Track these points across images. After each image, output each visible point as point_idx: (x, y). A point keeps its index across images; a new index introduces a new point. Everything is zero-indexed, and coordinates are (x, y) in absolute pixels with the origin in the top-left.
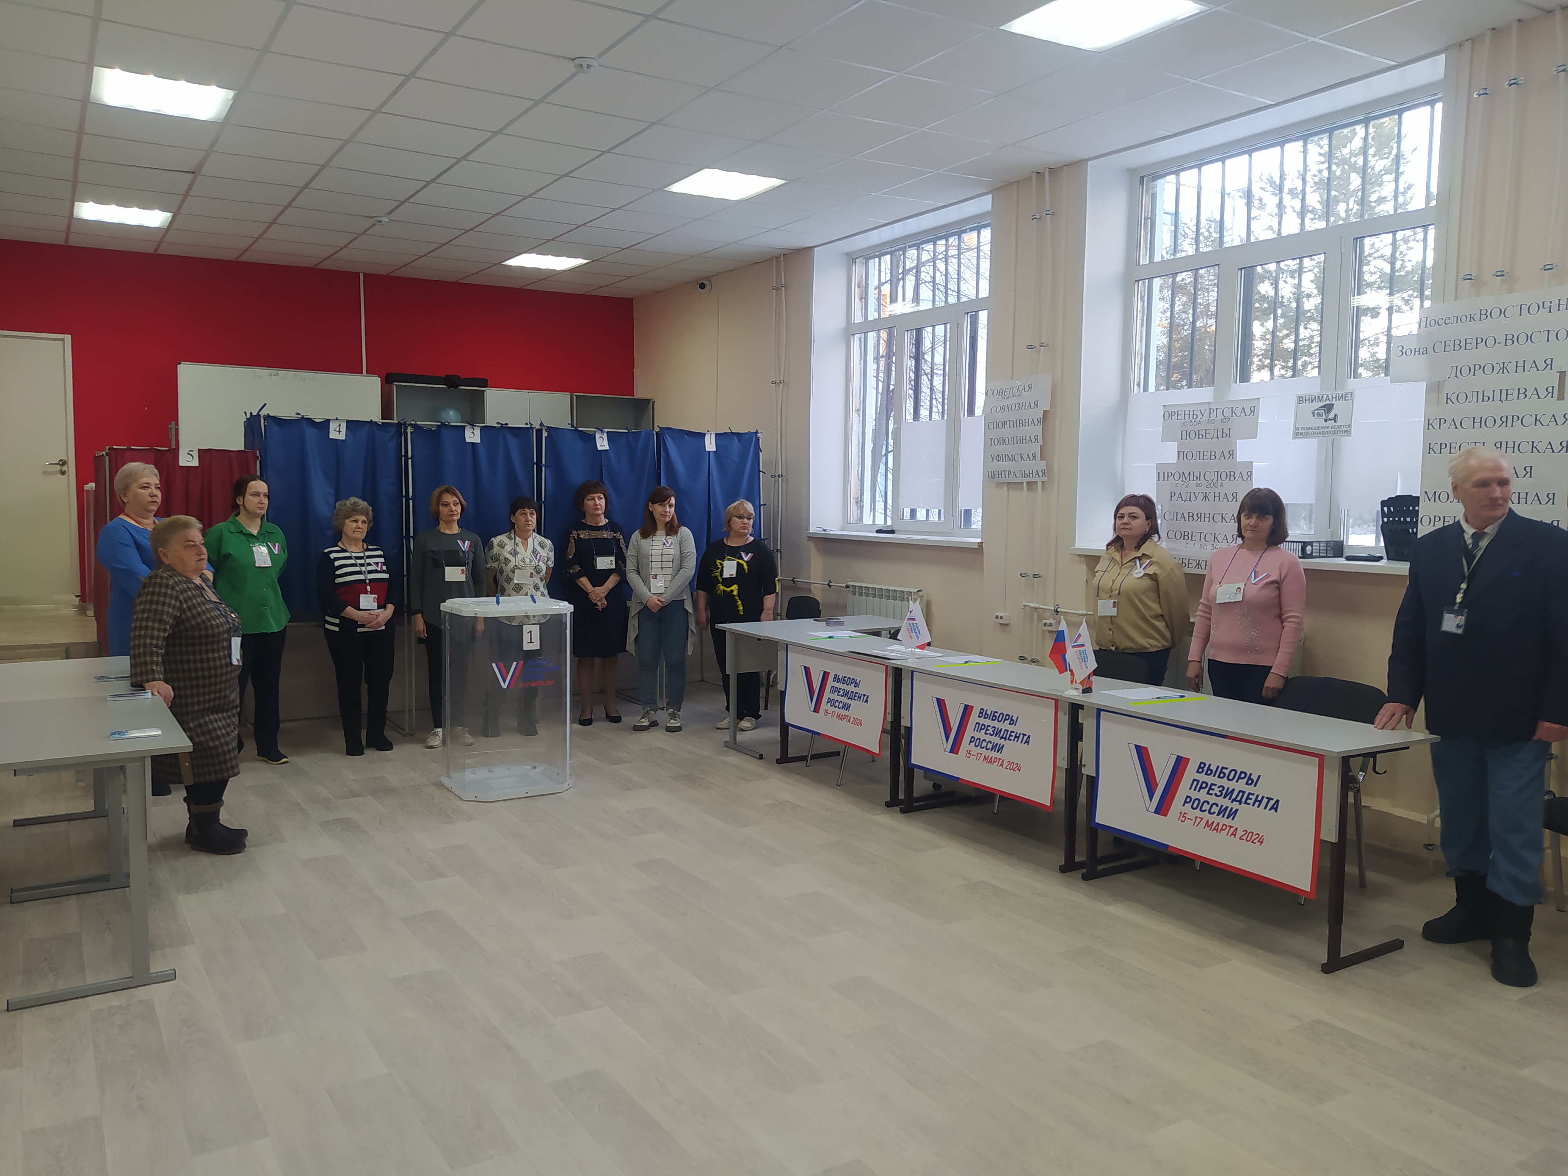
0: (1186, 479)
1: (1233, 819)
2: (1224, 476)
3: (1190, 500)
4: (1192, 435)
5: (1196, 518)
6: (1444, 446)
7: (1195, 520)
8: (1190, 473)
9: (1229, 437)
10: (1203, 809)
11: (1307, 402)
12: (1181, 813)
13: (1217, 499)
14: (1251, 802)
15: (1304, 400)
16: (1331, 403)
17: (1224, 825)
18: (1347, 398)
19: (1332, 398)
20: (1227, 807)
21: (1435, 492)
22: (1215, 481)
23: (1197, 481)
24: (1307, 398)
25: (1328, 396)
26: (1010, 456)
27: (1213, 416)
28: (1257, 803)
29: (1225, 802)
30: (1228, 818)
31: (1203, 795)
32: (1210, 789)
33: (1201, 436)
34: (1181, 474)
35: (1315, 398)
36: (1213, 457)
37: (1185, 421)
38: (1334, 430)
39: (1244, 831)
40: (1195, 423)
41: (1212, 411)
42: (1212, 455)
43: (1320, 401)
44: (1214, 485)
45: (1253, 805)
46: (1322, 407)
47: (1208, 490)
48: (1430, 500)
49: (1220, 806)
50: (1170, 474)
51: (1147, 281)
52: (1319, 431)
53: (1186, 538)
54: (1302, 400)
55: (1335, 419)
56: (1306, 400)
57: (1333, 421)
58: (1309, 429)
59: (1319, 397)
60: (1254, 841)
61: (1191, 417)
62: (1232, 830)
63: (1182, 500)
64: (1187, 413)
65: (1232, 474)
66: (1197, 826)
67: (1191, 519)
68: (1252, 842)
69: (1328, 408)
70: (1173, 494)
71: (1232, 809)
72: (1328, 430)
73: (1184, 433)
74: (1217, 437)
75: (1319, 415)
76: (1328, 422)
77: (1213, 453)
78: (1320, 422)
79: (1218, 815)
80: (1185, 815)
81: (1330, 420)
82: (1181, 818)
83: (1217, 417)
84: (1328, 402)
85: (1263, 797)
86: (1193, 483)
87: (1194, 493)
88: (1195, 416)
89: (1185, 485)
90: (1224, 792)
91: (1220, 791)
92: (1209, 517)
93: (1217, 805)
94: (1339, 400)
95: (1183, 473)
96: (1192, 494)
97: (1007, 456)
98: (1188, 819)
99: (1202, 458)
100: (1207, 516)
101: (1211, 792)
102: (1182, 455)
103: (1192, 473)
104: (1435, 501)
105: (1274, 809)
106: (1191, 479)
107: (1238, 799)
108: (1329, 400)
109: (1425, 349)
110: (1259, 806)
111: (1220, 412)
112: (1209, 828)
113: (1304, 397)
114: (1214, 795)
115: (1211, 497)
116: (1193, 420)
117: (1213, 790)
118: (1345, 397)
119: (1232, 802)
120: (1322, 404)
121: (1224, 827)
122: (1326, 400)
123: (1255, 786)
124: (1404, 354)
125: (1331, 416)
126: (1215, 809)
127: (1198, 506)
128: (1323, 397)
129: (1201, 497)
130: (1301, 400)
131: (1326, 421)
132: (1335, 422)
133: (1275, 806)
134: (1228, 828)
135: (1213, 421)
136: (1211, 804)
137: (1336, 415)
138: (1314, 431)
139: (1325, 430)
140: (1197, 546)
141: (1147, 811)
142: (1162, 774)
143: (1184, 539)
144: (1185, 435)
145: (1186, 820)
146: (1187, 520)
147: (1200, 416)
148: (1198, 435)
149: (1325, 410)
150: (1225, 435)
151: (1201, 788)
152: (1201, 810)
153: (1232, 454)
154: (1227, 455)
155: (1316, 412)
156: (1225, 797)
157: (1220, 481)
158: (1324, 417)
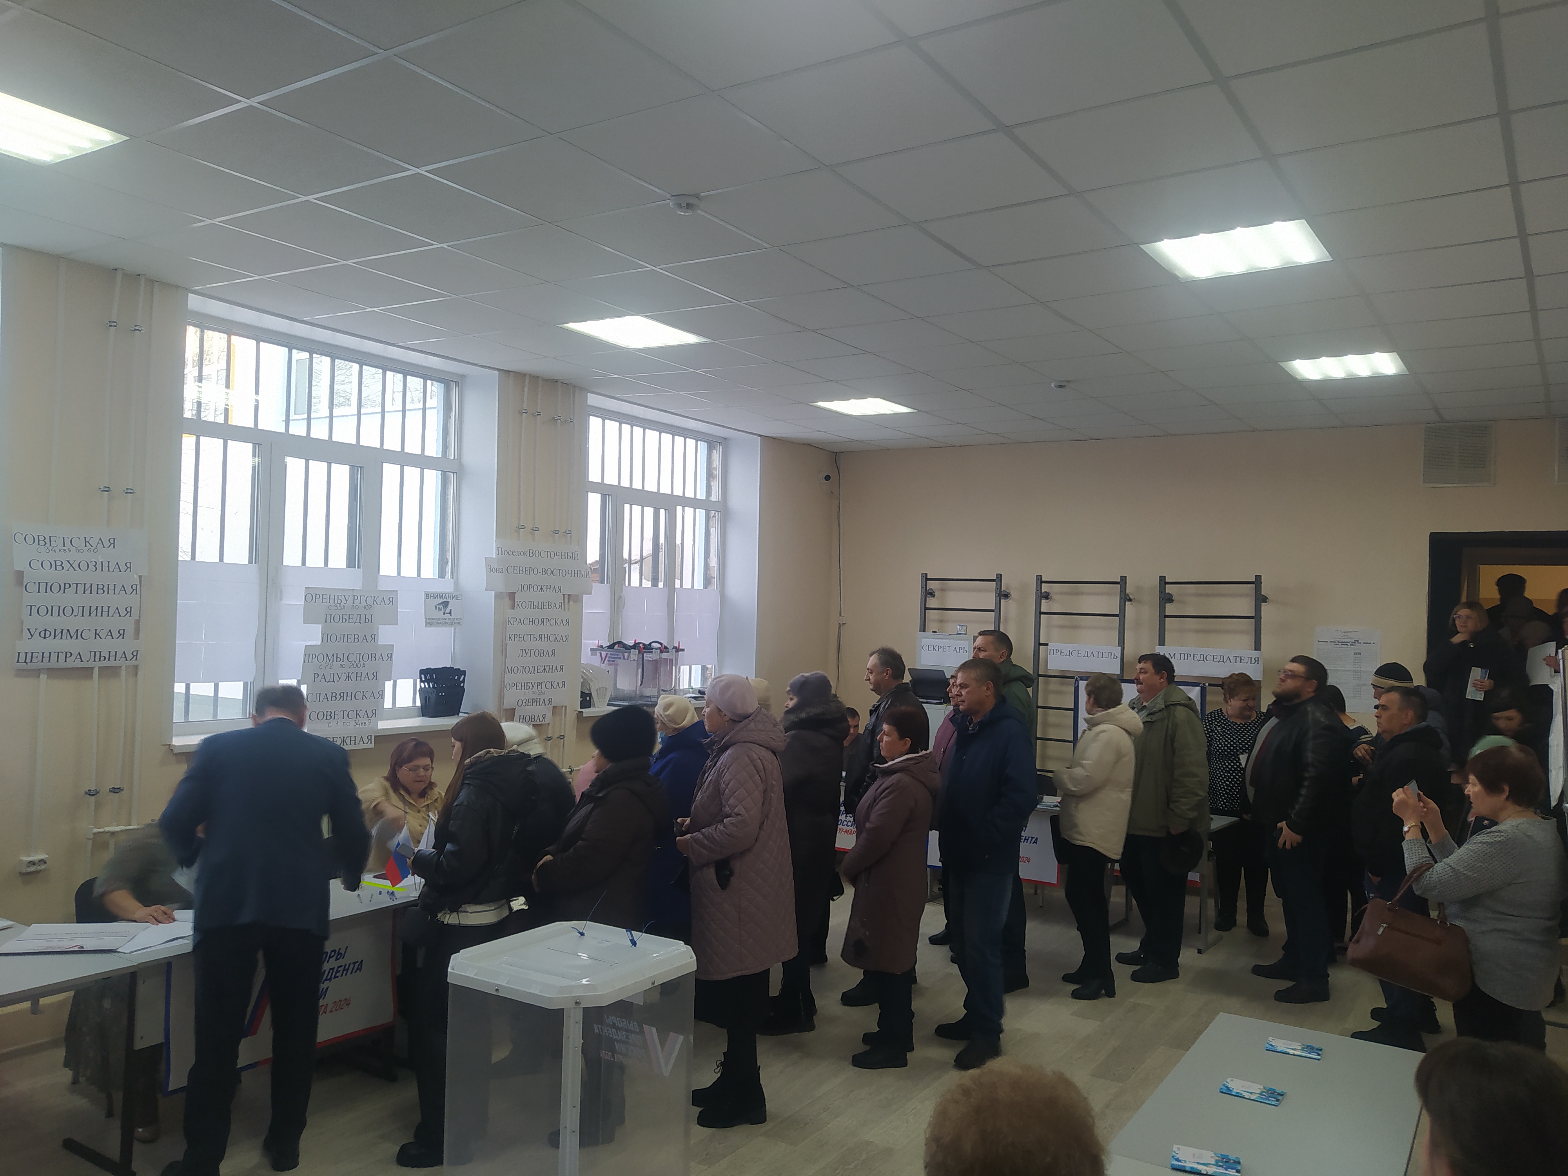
0: (329, 660)
2: (366, 657)
3: (333, 681)
4: (336, 618)
5: (338, 697)
6: (516, 636)
8: (333, 655)
9: (371, 622)
11: (430, 597)
13: (359, 678)
16: (448, 600)
19: (449, 597)
22: (357, 662)
23: (340, 663)
24: (432, 595)
25: (445, 595)
27: (357, 602)
33: (344, 620)
35: (437, 595)
37: (330, 604)
40: (339, 608)
41: (356, 598)
42: (355, 638)
44: (356, 666)
46: (441, 603)
47: (350, 671)
50: (314, 657)
52: (442, 621)
53: (329, 717)
55: (450, 613)
57: (449, 615)
58: (433, 619)
61: (336, 602)
63: (326, 681)
64: (332, 597)
65: (374, 655)
67: (334, 699)
69: (446, 604)
70: (317, 676)
73: (329, 616)
74: (360, 622)
75: (439, 609)
76: (446, 615)
78: (440, 614)
81: (447, 613)
83: (360, 603)
84: (445, 600)
86: (337, 665)
88: (339, 601)
89: (329, 666)
92: (351, 696)
94: (453, 599)
95: (327, 654)
96: (336, 675)
99: (345, 641)
100: (349, 694)
102: (326, 637)
106: (335, 660)
109: (501, 569)
111: (363, 599)
115: (353, 677)
116: (338, 605)
118: (457, 597)
120: (442, 601)
122: (444, 598)
124: (492, 571)
125: (448, 610)
129: (344, 677)
130: (428, 595)
131: (444, 614)
132: (451, 616)
135: (357, 607)
137: (451, 610)
138: (438, 621)
139: (447, 620)
140: (340, 724)
143: (327, 719)
144: (328, 619)
146: (330, 700)
147: (344, 601)
149: (443, 606)
150: (367, 620)
153: (374, 638)
154: (369, 639)
155: (438, 606)
157: (362, 662)
158: (443, 611)
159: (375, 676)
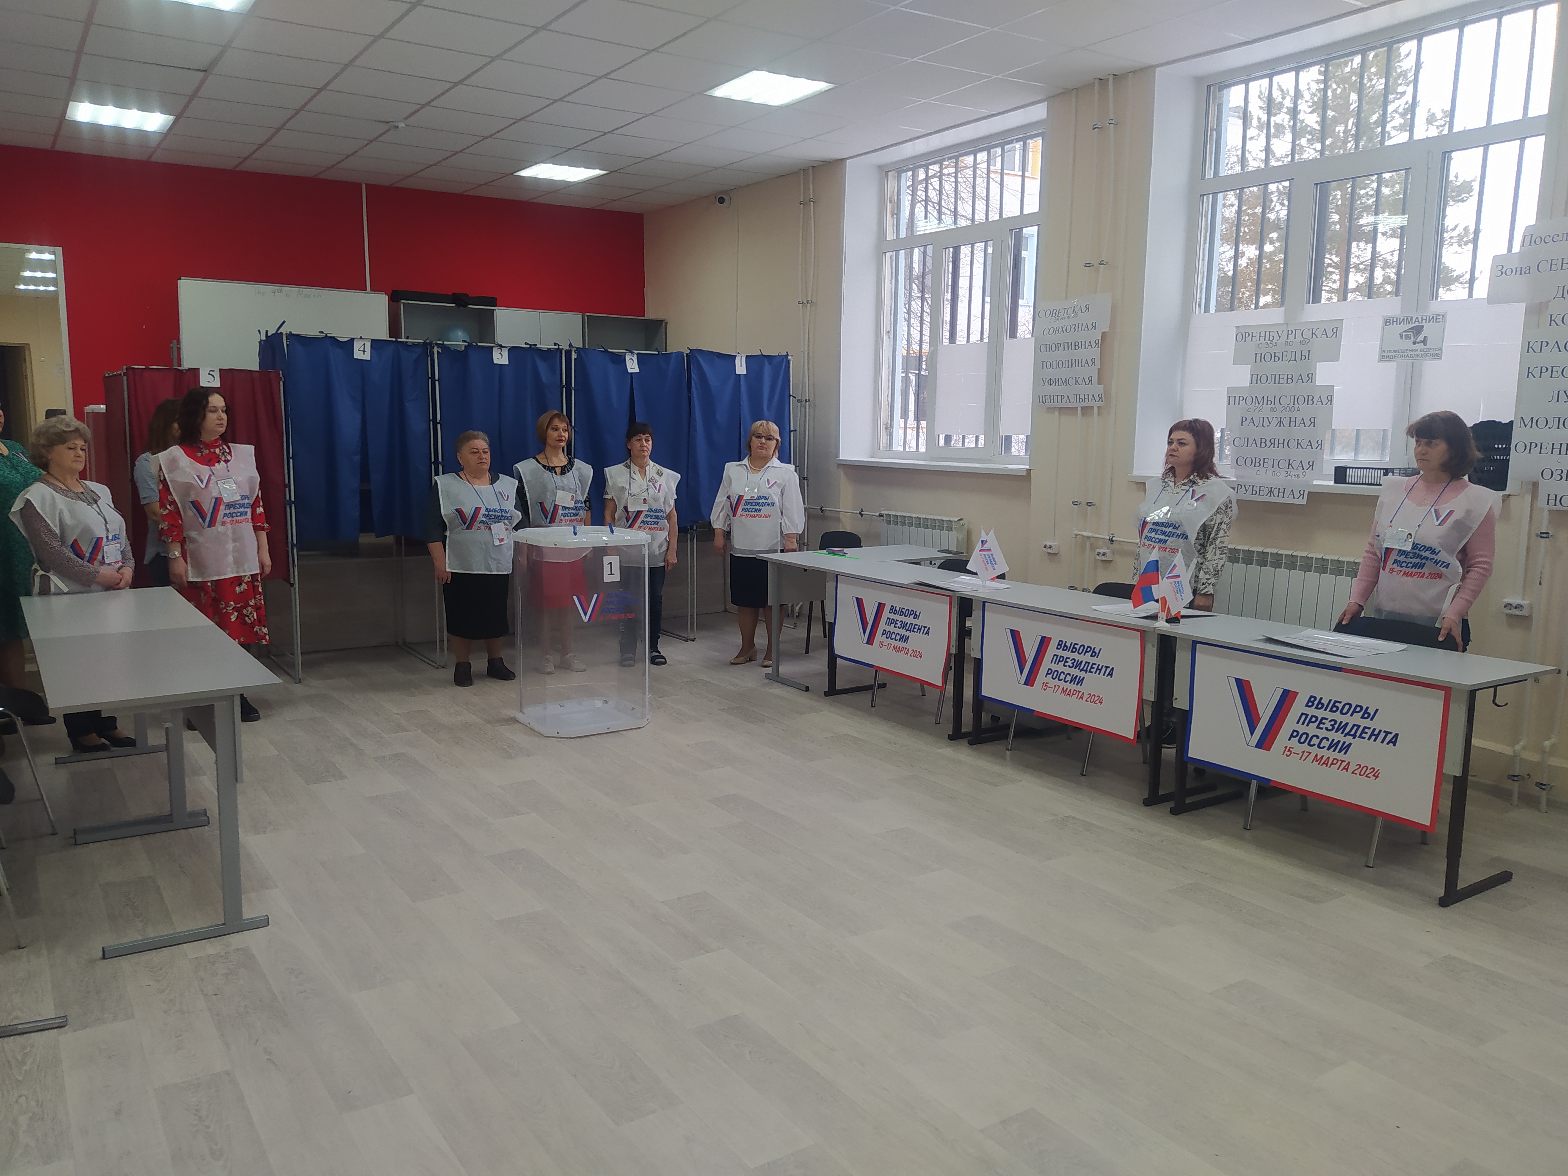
0: (1259, 404)
1: (1345, 753)
2: (1301, 400)
3: (1263, 426)
4: (1268, 357)
5: (1268, 444)
6: (1544, 370)
7: (1268, 446)
8: (1263, 397)
9: (1309, 359)
10: (1312, 743)
11: (1395, 323)
12: (1286, 747)
13: (1293, 424)
14: (1367, 736)
15: (1391, 322)
16: (1421, 324)
17: (1334, 759)
18: (1438, 320)
19: (1422, 320)
20: (1339, 742)
21: (1532, 418)
22: (1291, 406)
23: (1271, 406)
24: (1395, 320)
25: (1417, 318)
26: (1064, 380)
27: (1291, 337)
28: (1373, 737)
29: (1338, 736)
30: (1339, 752)
31: (1312, 729)
32: (1321, 723)
33: (1277, 359)
34: (1254, 398)
35: (1404, 319)
36: (1290, 381)
37: (1260, 342)
38: (1422, 353)
39: (1357, 765)
40: (1271, 345)
41: (1290, 332)
42: (1290, 379)
43: (1409, 323)
44: (1290, 409)
45: (1369, 739)
46: (1410, 329)
47: (1282, 415)
48: (1526, 426)
49: (1330, 740)
50: (1241, 399)
51: (1211, 196)
52: (1406, 354)
53: (1257, 464)
54: (1389, 322)
55: (1424, 342)
56: (1393, 322)
57: (1422, 344)
58: (1395, 351)
59: (1407, 318)
60: (1369, 776)
61: (1267, 339)
62: (1344, 764)
63: (1254, 425)
64: (1263, 334)
65: (1311, 398)
66: (1304, 760)
67: (1263, 445)
68: (1366, 776)
69: (1418, 330)
70: (1244, 419)
71: (1344, 743)
72: (1416, 353)
73: (1259, 355)
74: (1295, 360)
75: (1407, 337)
76: (1417, 344)
77: (1290, 376)
78: (1408, 344)
79: (1328, 749)
80: (1291, 749)
81: (1418, 343)
82: (1286, 752)
83: (1295, 338)
84: (1417, 324)
85: (1380, 731)
86: (1267, 408)
87: (1268, 418)
88: (1271, 338)
89: (1258, 409)
90: (1336, 726)
91: (1331, 725)
92: (1284, 443)
93: (1328, 739)
94: (1429, 322)
95: (1256, 397)
96: (1266, 419)
97: (1060, 379)
98: (1294, 753)
99: (1277, 381)
100: (1281, 441)
101: (1321, 726)
102: (1256, 378)
103: (1265, 398)
104: (1531, 427)
105: (1392, 742)
106: (1265, 403)
107: (1352, 733)
108: (1418, 321)
109: (1528, 268)
110: (1375, 740)
111: (1299, 333)
112: (1318, 762)
113: (1391, 319)
114: (1324, 729)
115: (1286, 422)
116: (1269, 342)
117: (1324, 724)
118: (1436, 319)
119: (1345, 736)
120: (1411, 326)
121: (1335, 762)
122: (1415, 322)
123: (1372, 719)
124: (1504, 274)
125: (1421, 338)
126: (1325, 743)
127: (1272, 431)
128: (1412, 318)
129: (1275, 422)
130: (1387, 321)
131: (1414, 343)
132: (1425, 345)
133: (1393, 740)
134: (1340, 762)
135: (1291, 343)
136: (1320, 738)
137: (1425, 337)
138: (1401, 354)
139: (1414, 353)
140: (1270, 473)
141: (1248, 745)
142: (1265, 709)
143: (1255, 466)
144: (1260, 358)
145: (1292, 754)
146: (1259, 445)
147: (1276, 337)
148: (1274, 357)
150: (1303, 357)
151: (1310, 721)
152: (1309, 744)
153: (1311, 377)
154: (1305, 379)
155: (1404, 334)
156: (1336, 732)
157: (1296, 405)
158: (1413, 339)
159: (1313, 423)
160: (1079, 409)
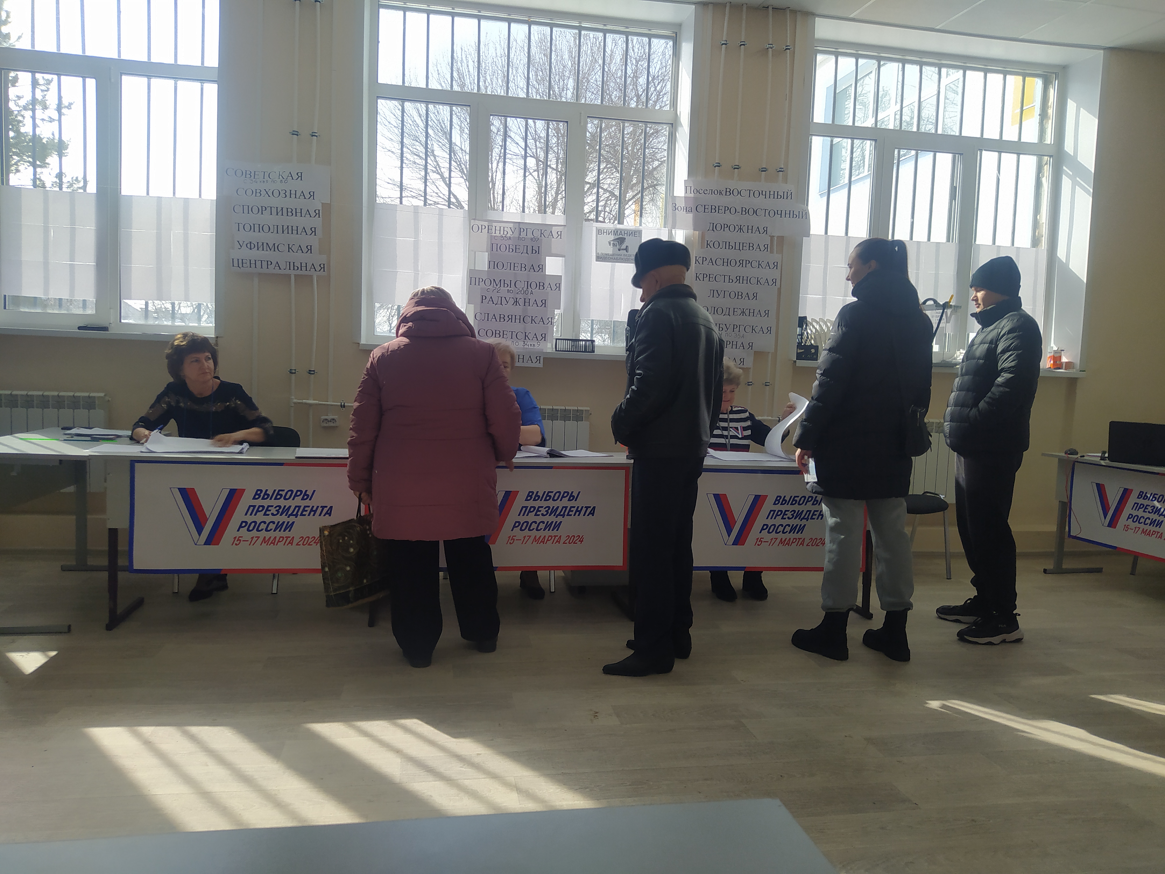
0: (497, 286)
2: (534, 285)
4: (503, 248)
6: (705, 276)
8: (500, 280)
9: (539, 253)
11: (605, 234)
13: (527, 304)
16: (623, 237)
18: (635, 235)
19: (624, 234)
22: (525, 289)
23: (508, 288)
24: (605, 231)
26: (271, 245)
27: (523, 234)
33: (511, 250)
35: (611, 231)
37: (495, 235)
38: (625, 257)
40: (506, 239)
41: (522, 230)
42: (523, 267)
43: (615, 235)
44: (525, 292)
46: (616, 239)
47: (518, 296)
50: (481, 280)
52: (614, 257)
54: (601, 232)
55: (626, 249)
57: (625, 251)
58: (606, 254)
59: (614, 231)
63: (493, 303)
64: (498, 228)
65: (541, 284)
69: (622, 240)
70: (484, 298)
72: (621, 257)
73: (495, 246)
74: (527, 253)
78: (615, 250)
81: (622, 250)
83: (527, 235)
84: (621, 236)
86: (503, 289)
88: (505, 233)
89: (496, 290)
92: (520, 319)
94: (629, 236)
95: (494, 280)
96: (503, 299)
97: (265, 244)
99: (512, 269)
100: (518, 317)
102: (491, 265)
103: (502, 282)
106: (502, 285)
109: (690, 208)
111: (530, 231)
115: (521, 302)
120: (617, 237)
122: (620, 234)
124: (676, 209)
125: (624, 247)
128: (617, 231)
129: (512, 301)
131: (619, 250)
132: (627, 251)
135: (523, 239)
137: (627, 246)
138: (610, 257)
146: (498, 320)
147: (510, 233)
148: (508, 248)
149: (618, 242)
150: (534, 252)
153: (541, 268)
154: (537, 269)
157: (530, 289)
158: (618, 246)
159: (544, 303)
160: (293, 277)
